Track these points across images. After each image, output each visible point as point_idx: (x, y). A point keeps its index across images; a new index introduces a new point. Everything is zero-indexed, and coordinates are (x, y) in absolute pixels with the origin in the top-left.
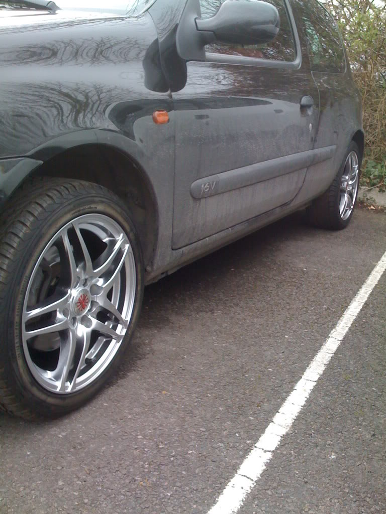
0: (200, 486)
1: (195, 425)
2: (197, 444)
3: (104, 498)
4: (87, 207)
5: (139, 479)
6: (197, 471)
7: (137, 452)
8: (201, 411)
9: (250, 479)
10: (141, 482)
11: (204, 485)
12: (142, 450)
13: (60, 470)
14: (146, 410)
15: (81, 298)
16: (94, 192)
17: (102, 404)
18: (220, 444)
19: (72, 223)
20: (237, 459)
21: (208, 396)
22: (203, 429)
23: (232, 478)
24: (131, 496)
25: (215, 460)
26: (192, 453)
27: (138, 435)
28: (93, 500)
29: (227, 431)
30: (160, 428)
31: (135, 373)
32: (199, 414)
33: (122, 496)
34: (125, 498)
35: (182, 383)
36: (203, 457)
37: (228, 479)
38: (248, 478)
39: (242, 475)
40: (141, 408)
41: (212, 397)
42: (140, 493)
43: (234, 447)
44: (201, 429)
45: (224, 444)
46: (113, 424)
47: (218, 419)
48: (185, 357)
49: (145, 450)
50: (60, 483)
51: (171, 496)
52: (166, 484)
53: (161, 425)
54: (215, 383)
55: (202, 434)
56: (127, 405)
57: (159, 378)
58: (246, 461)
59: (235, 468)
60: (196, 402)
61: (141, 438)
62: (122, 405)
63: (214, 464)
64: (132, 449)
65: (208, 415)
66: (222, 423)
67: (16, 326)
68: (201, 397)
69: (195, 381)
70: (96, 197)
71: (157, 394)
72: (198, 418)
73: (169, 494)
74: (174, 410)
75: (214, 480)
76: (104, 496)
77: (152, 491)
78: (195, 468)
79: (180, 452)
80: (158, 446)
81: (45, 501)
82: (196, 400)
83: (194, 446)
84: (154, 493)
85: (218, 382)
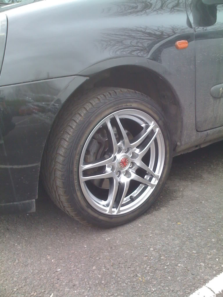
0: (177, 289)
1: (191, 248)
2: (187, 261)
3: (113, 283)
4: (124, 105)
5: (140, 276)
6: (178, 279)
7: (145, 258)
8: (199, 239)
9: (213, 292)
10: (140, 278)
11: (179, 288)
12: (150, 257)
13: (98, 259)
14: (163, 232)
15: (122, 160)
16: (130, 96)
17: (138, 225)
18: (202, 264)
19: (113, 115)
20: (209, 276)
21: (208, 230)
22: (195, 252)
23: (200, 288)
24: (130, 285)
25: (194, 273)
26: (180, 266)
27: (151, 248)
28: (107, 282)
29: (211, 256)
30: (167, 246)
31: (166, 208)
32: (196, 241)
33: (125, 284)
34: (126, 286)
35: (193, 219)
36: (187, 270)
37: (197, 288)
38: (212, 291)
39: (208, 288)
40: (160, 231)
41: (210, 232)
42: (136, 285)
43: (211, 267)
44: (193, 251)
45: (205, 264)
46: (139, 238)
47: (209, 246)
48: (203, 202)
49: (150, 258)
50: (94, 268)
51: (155, 291)
52: (155, 282)
53: (168, 244)
54: (216, 222)
55: (193, 255)
56: (152, 228)
57: (179, 213)
58: (215, 278)
59: (205, 281)
60: (198, 233)
61: (152, 250)
62: (149, 227)
63: (192, 276)
64: (144, 256)
65: (203, 243)
66: (210, 250)
67: (75, 174)
68: (203, 230)
69: (203, 219)
70: (130, 98)
71: (174, 223)
72: (195, 244)
73: (154, 290)
74: (180, 236)
75: (188, 287)
76: (114, 281)
77: (145, 285)
78: (178, 277)
79: (173, 264)
80: (161, 257)
81: (81, 276)
82: (198, 232)
83: (184, 262)
84: (145, 287)
85: (219, 222)
